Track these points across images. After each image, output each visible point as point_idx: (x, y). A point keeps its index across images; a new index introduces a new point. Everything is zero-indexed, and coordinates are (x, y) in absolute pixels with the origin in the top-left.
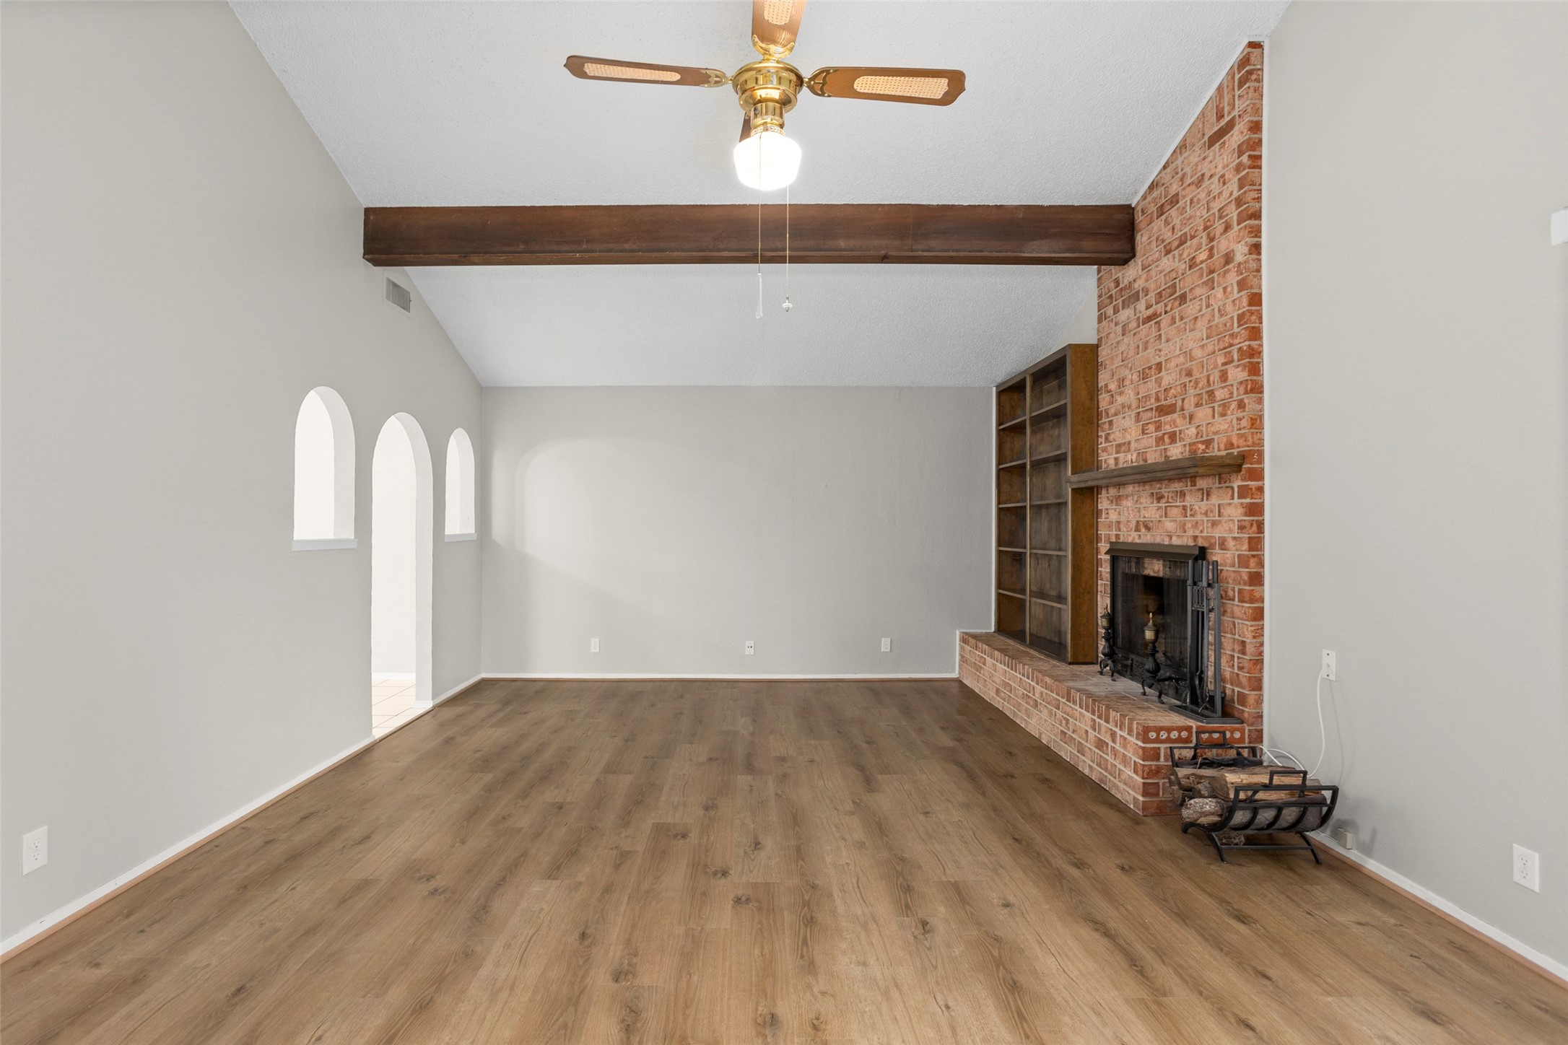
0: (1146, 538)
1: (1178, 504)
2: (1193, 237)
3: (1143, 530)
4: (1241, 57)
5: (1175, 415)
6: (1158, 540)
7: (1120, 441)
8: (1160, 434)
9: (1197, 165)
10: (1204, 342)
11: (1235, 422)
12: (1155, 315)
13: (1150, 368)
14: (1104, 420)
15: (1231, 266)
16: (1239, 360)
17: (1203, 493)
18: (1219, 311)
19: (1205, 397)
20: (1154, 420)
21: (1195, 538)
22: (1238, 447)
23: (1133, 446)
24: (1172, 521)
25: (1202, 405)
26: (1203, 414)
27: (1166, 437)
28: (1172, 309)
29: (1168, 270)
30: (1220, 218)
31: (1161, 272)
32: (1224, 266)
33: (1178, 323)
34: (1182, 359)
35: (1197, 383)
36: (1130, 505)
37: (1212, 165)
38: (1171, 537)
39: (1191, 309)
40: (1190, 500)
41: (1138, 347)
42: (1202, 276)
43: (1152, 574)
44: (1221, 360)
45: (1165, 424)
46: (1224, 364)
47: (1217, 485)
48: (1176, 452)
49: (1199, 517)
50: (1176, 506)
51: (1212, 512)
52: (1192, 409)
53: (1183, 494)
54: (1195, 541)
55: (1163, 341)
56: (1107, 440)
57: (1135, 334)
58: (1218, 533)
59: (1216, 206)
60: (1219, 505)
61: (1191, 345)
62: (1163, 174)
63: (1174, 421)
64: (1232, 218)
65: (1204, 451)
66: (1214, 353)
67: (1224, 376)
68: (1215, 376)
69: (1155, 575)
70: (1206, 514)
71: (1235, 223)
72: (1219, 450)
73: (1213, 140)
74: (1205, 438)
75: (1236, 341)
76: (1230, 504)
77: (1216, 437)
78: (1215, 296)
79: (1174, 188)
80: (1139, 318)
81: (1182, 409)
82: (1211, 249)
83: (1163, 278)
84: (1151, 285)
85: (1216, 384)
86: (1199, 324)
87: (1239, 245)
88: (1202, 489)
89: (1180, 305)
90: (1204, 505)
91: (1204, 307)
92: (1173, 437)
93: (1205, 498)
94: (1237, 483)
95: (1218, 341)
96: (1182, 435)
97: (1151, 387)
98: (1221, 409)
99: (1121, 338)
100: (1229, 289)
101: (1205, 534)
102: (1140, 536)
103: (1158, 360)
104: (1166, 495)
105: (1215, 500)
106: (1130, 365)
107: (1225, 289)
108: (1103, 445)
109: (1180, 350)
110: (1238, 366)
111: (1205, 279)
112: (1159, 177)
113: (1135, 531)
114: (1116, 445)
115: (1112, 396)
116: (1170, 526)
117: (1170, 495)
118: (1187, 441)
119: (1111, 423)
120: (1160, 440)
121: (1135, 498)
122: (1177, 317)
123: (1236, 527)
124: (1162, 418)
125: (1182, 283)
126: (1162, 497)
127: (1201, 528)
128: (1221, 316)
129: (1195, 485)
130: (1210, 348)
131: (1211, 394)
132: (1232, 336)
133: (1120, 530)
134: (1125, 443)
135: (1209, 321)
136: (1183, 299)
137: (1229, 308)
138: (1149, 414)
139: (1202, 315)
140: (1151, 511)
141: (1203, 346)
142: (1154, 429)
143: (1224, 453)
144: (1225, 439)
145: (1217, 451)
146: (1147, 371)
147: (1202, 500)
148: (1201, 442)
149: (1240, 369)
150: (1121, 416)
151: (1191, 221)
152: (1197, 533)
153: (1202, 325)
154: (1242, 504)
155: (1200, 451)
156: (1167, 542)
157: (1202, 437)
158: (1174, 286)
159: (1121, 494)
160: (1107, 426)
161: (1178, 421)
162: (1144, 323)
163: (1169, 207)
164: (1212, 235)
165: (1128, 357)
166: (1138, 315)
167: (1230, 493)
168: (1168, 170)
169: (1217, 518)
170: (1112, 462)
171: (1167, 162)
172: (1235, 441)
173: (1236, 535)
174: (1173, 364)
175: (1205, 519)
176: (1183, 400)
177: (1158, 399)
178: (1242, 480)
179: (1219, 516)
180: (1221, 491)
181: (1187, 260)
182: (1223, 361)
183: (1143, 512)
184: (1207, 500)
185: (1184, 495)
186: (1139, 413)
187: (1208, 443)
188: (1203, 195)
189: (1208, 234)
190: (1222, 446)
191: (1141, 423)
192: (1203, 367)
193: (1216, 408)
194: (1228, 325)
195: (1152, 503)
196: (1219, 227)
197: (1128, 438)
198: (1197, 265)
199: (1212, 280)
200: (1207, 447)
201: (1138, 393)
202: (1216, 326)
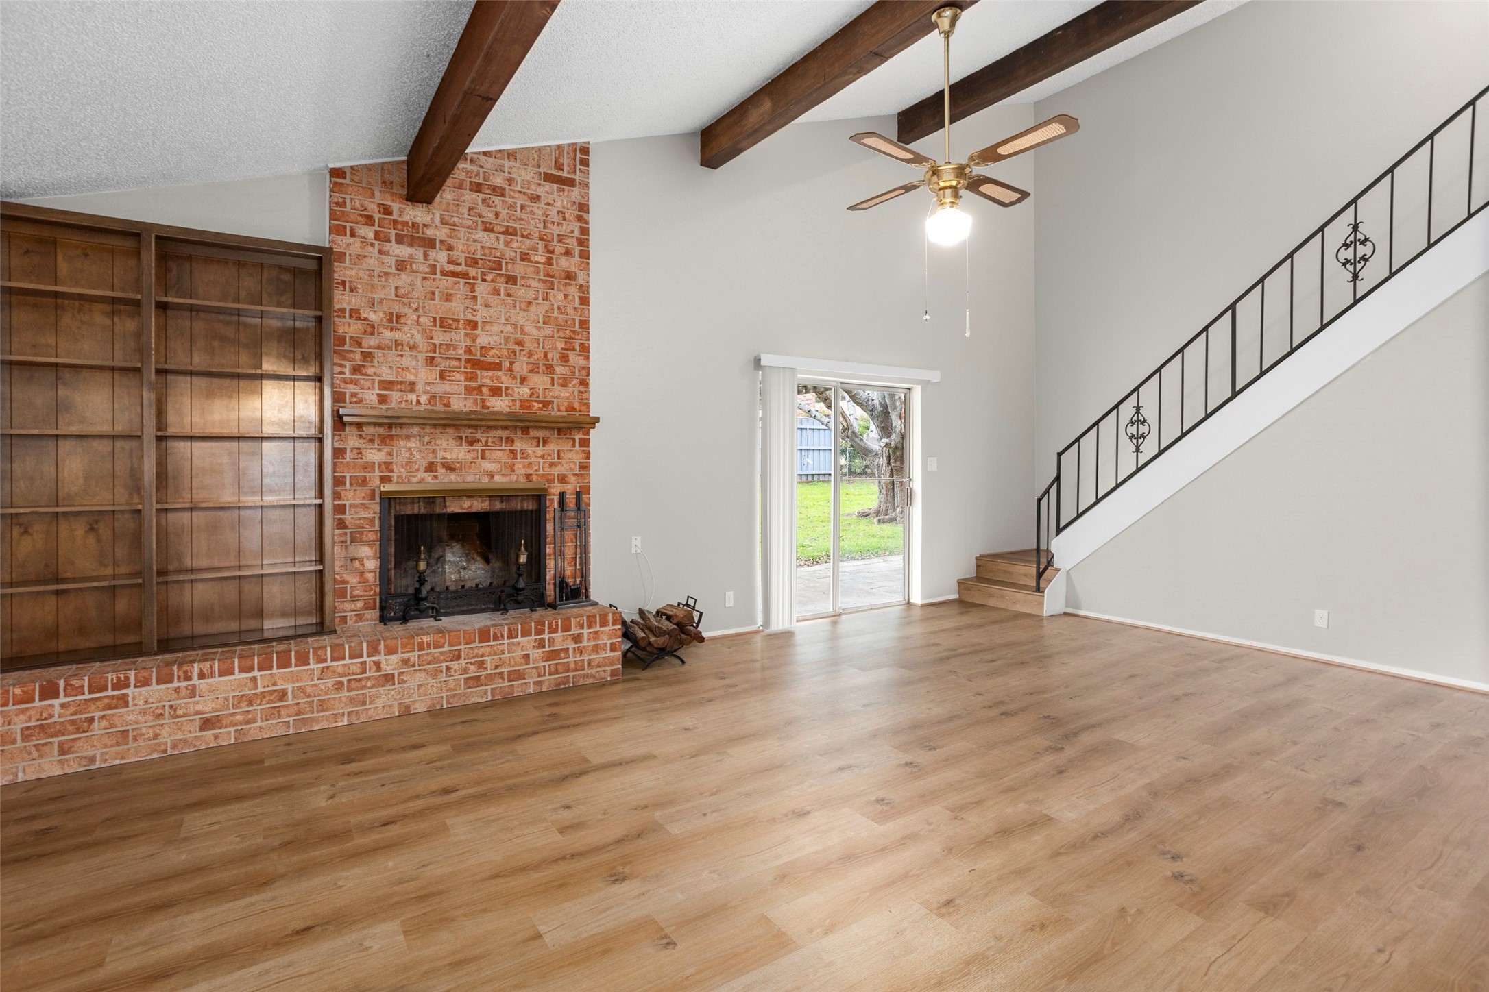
0: (446, 480)
1: (503, 448)
2: (523, 236)
3: (442, 471)
4: (584, 145)
5: (500, 373)
6: (470, 478)
7: (391, 378)
8: (474, 384)
9: (529, 182)
10: (541, 325)
11: (576, 393)
12: (465, 275)
13: (457, 320)
14: (347, 347)
15: (573, 282)
16: (580, 351)
17: (539, 441)
18: (559, 308)
19: (542, 368)
20: (462, 369)
21: (528, 476)
22: (580, 411)
23: (420, 387)
24: (494, 462)
25: (538, 372)
26: (540, 381)
27: (484, 390)
28: (492, 281)
29: (488, 245)
30: (560, 241)
31: (475, 241)
32: (565, 279)
33: (502, 296)
34: (509, 328)
35: (530, 354)
36: (414, 445)
37: (550, 196)
38: (492, 476)
39: (522, 293)
40: (518, 445)
41: (433, 293)
42: (538, 273)
43: (457, 510)
44: (560, 345)
45: (482, 377)
46: (562, 349)
47: (556, 436)
48: (499, 405)
49: (533, 459)
50: (501, 450)
51: (549, 455)
52: (525, 372)
53: (510, 441)
54: (527, 478)
55: (478, 303)
56: (356, 370)
57: (424, 278)
58: (556, 471)
59: (555, 230)
60: (559, 451)
61: (521, 322)
62: (482, 158)
63: (498, 379)
64: (574, 249)
65: (540, 409)
66: (553, 337)
67: (564, 359)
68: (554, 356)
69: (464, 511)
70: (543, 457)
71: (577, 255)
72: (559, 410)
73: (548, 178)
74: (541, 398)
75: (580, 337)
76: (571, 451)
77: (555, 401)
78: (555, 296)
79: (498, 181)
80: (435, 266)
81: (510, 370)
82: (550, 259)
83: (479, 248)
84: (459, 246)
85: (555, 361)
86: (533, 308)
87: (582, 272)
88: (538, 438)
89: (507, 283)
90: (540, 450)
91: (540, 298)
92: (496, 391)
93: (541, 445)
94: (578, 437)
95: (558, 331)
96: (510, 391)
97: (458, 337)
98: (561, 381)
99: (393, 270)
100: (570, 298)
101: (541, 472)
102: (436, 477)
103: (470, 317)
104: (483, 440)
105: (553, 447)
106: (414, 306)
107: (566, 296)
108: (348, 375)
109: (507, 320)
110: (580, 355)
111: (542, 277)
112: (475, 156)
113: (425, 472)
114: (381, 382)
115: (373, 327)
116: (488, 466)
117: (490, 440)
118: (517, 397)
119: (367, 356)
120: (469, 391)
121: (426, 439)
122: (502, 292)
123: (577, 467)
124: (478, 372)
125: (510, 266)
126: (478, 441)
127: (536, 468)
128: (561, 313)
129: (528, 434)
130: (548, 332)
131: (550, 368)
132: (574, 332)
133: (392, 471)
134: (402, 382)
135: (547, 312)
136: (511, 279)
137: (570, 310)
138: (454, 363)
139: (537, 304)
140: (459, 453)
141: (539, 328)
142: (463, 379)
143: (565, 414)
144: (566, 404)
145: (555, 412)
146: (450, 322)
147: (538, 446)
148: (536, 401)
149: (582, 358)
150: (393, 352)
151: (523, 222)
152: (530, 472)
153: (538, 311)
154: (583, 451)
155: (535, 408)
156: (485, 479)
157: (538, 397)
158: (500, 264)
159: (393, 432)
160: (358, 357)
161: (504, 379)
162: (444, 273)
163: (489, 191)
164: (551, 248)
165: (410, 296)
166: (431, 262)
167: (571, 442)
168: (491, 160)
169: (556, 460)
170: (371, 397)
171: (489, 152)
172: (577, 406)
173: (577, 472)
174: (495, 328)
175: (542, 461)
176: (512, 363)
177: (468, 351)
178: (583, 434)
179: (559, 458)
180: (561, 441)
181: (518, 251)
182: (563, 346)
183: (441, 454)
184: (543, 446)
185: (513, 441)
186: (433, 358)
187: (546, 404)
188: (539, 212)
189: (546, 246)
190: (563, 408)
191: (438, 368)
192: (539, 344)
193: (555, 379)
194: (569, 323)
195: (461, 445)
196: (559, 249)
197: (410, 377)
198: (531, 262)
199: (552, 283)
200: (544, 406)
201: (432, 338)
202: (556, 318)
